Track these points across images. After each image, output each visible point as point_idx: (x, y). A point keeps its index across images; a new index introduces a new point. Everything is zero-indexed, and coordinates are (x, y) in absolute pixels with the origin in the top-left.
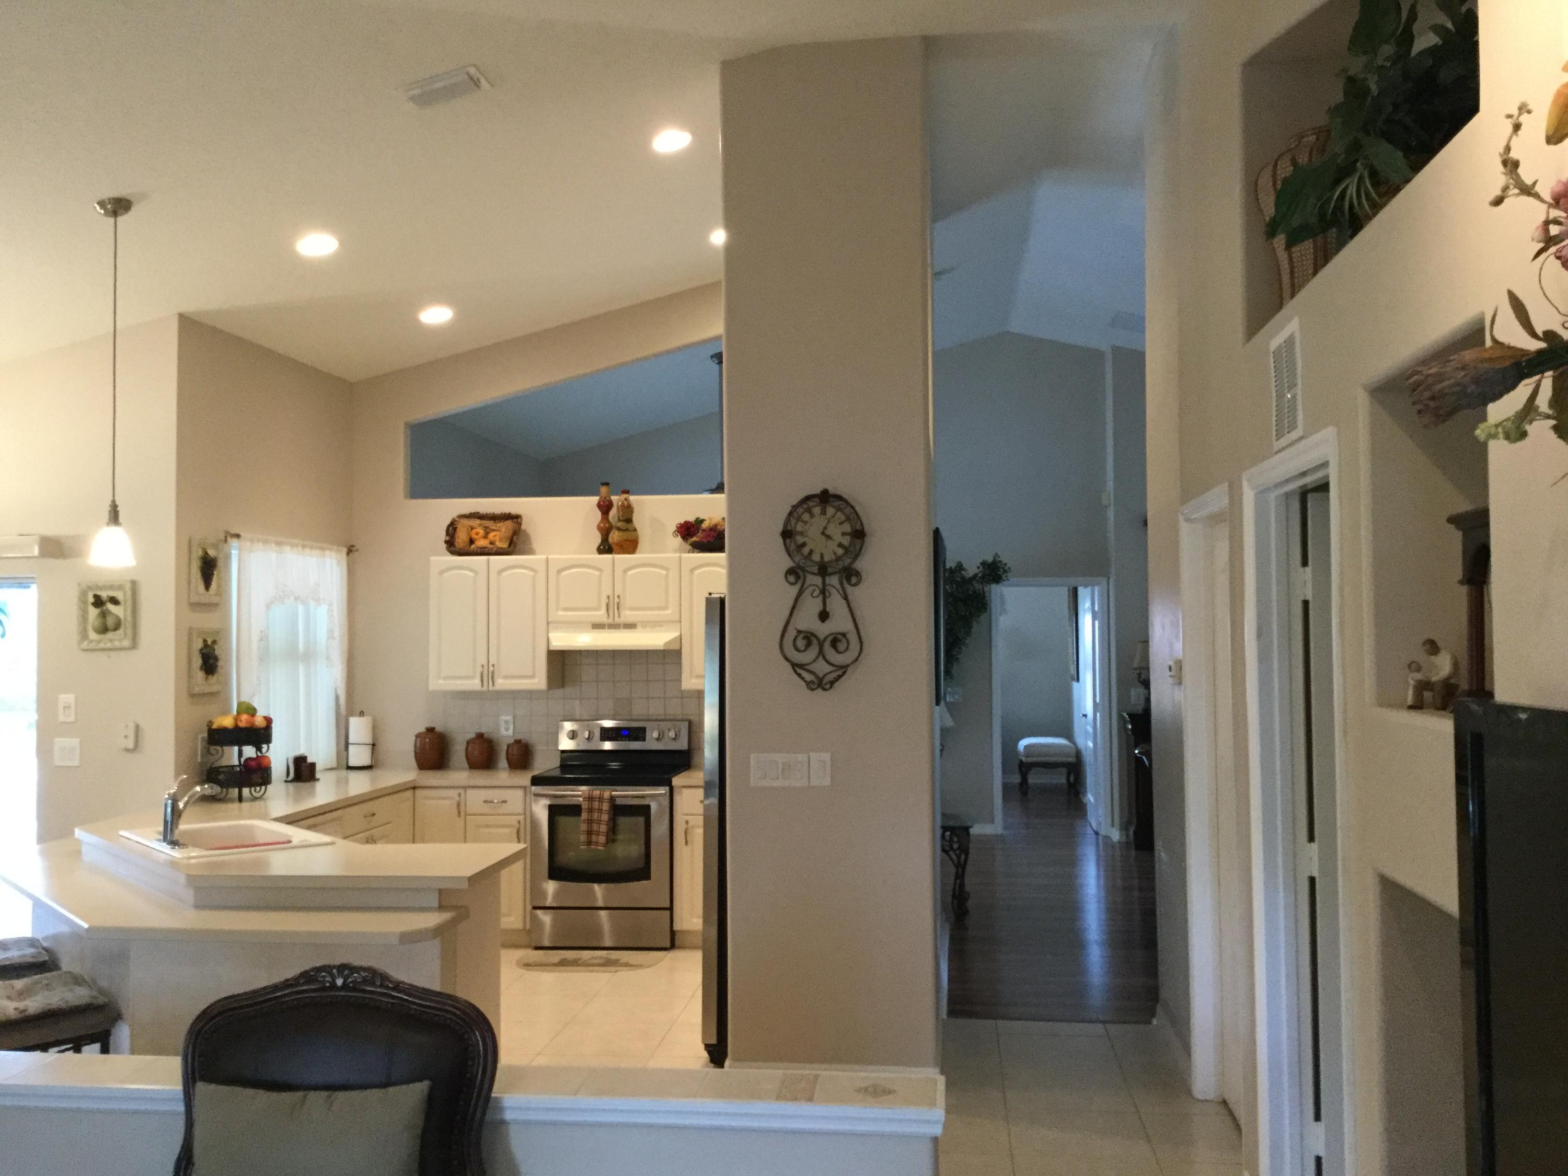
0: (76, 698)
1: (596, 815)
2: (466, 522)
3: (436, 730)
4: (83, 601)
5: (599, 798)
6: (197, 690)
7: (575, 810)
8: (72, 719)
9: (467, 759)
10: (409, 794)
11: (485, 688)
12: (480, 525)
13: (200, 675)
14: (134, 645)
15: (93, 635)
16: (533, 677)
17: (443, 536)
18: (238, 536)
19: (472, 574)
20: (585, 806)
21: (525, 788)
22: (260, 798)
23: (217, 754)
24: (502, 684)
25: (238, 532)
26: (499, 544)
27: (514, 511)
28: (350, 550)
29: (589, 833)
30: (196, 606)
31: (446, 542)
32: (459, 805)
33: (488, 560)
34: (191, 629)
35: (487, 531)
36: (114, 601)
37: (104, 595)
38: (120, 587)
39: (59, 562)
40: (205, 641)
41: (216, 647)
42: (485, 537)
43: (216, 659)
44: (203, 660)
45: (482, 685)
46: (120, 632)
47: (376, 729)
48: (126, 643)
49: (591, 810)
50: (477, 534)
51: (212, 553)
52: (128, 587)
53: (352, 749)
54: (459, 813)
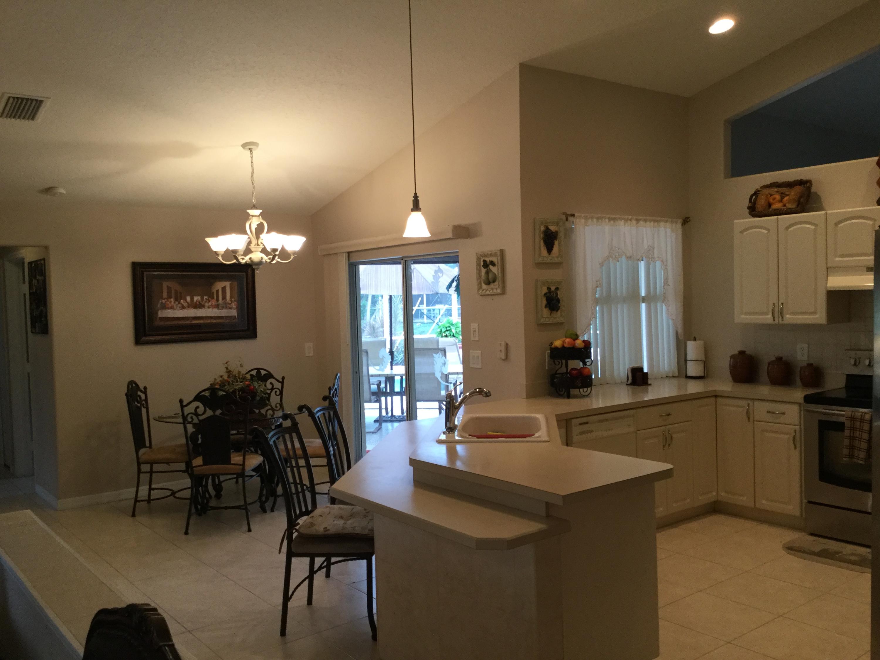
0: (478, 325)
1: (857, 434)
2: (767, 191)
3: (746, 353)
4: (478, 264)
5: (861, 419)
6: (542, 321)
7: (839, 427)
8: (477, 339)
9: (769, 377)
10: (713, 399)
11: (776, 322)
12: (777, 192)
13: (546, 312)
14: (503, 293)
15: (484, 286)
16: (814, 313)
17: (747, 203)
18: (573, 215)
19: (765, 231)
20: (848, 424)
21: (800, 404)
22: (587, 396)
23: (559, 364)
24: (789, 318)
25: (573, 213)
26: (789, 206)
27: (805, 177)
28: (686, 221)
29: (852, 447)
30: (539, 265)
31: (749, 208)
32: (748, 412)
33: (778, 218)
34: (537, 281)
35: (783, 195)
36: (493, 263)
37: (488, 260)
38: (495, 255)
39: (469, 241)
40: (549, 289)
41: (559, 292)
42: (781, 201)
43: (558, 301)
44: (547, 300)
45: (774, 320)
46: (496, 283)
47: (707, 350)
48: (499, 291)
49: (853, 429)
50: (774, 199)
51: (553, 228)
52: (499, 253)
53: (689, 364)
54: (749, 418)
